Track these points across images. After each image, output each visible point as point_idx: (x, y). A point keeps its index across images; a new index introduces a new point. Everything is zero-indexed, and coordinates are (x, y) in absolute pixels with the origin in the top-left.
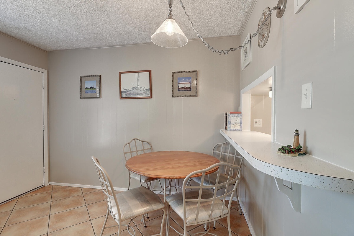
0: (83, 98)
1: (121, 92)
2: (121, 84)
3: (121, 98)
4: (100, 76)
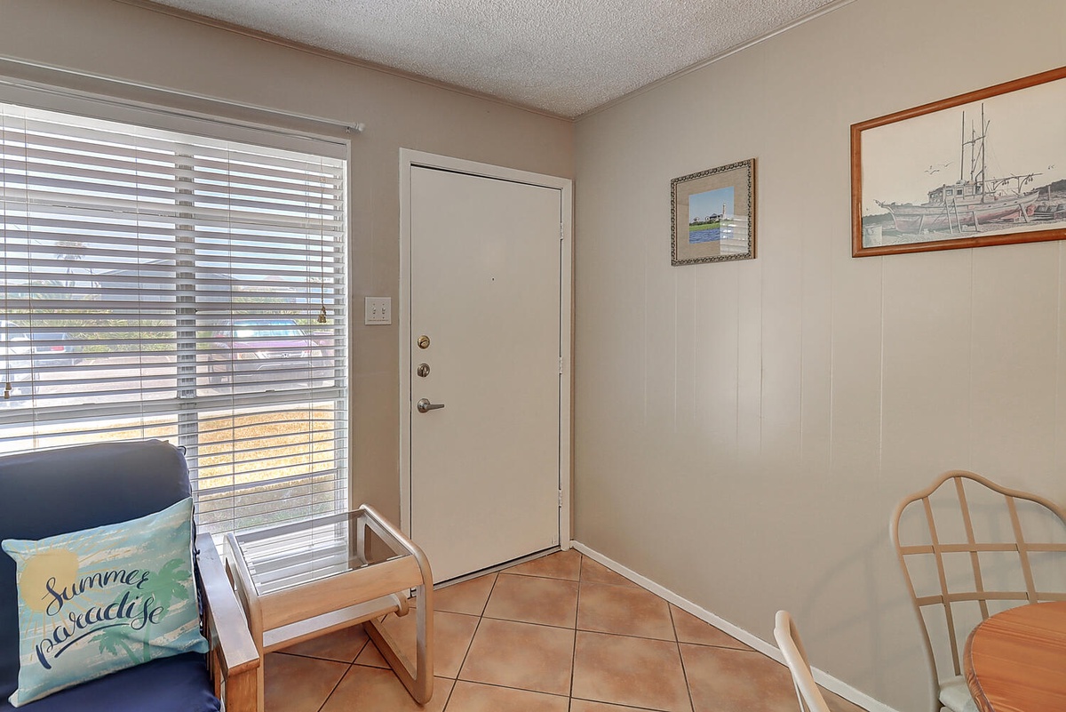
0: (681, 263)
1: (859, 223)
2: (859, 180)
3: (861, 252)
4: (752, 165)
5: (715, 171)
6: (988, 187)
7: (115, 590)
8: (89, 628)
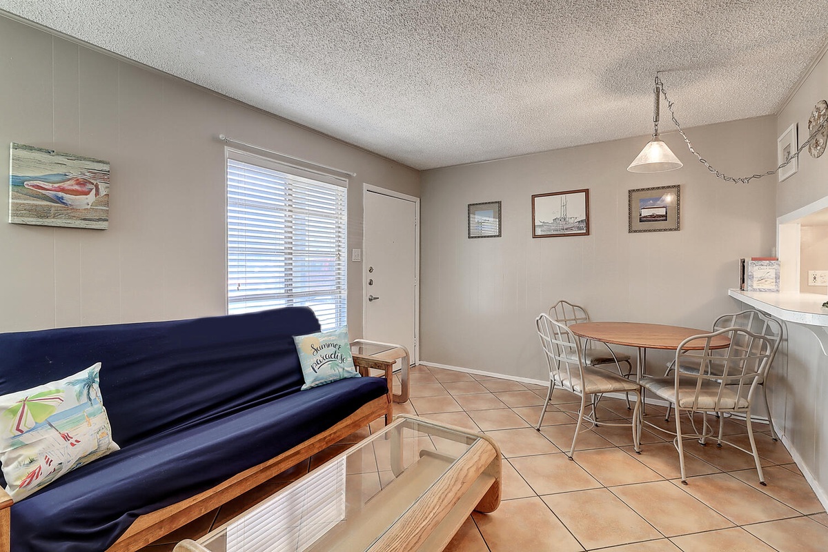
0: (471, 238)
1: (534, 227)
2: (534, 213)
3: (535, 236)
4: (500, 203)
5: (486, 203)
6: (567, 219)
7: (331, 350)
8: (327, 360)
